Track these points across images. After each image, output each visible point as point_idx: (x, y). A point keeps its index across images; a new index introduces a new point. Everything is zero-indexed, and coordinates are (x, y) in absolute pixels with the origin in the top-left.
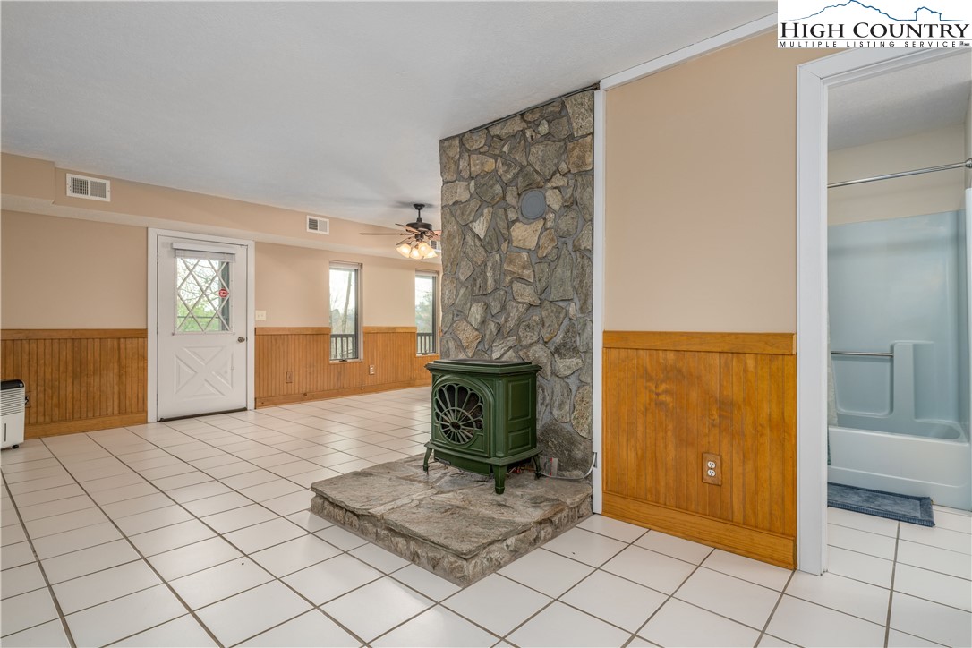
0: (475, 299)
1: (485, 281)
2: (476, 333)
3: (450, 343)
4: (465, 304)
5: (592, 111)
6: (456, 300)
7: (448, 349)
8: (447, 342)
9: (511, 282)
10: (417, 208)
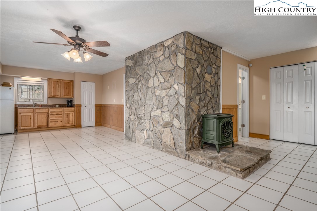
0: (197, 94)
1: (200, 89)
2: (198, 106)
3: (189, 110)
4: (194, 96)
5: (221, 53)
6: (191, 94)
7: (189, 112)
8: (188, 110)
9: (206, 91)
10: (76, 29)
